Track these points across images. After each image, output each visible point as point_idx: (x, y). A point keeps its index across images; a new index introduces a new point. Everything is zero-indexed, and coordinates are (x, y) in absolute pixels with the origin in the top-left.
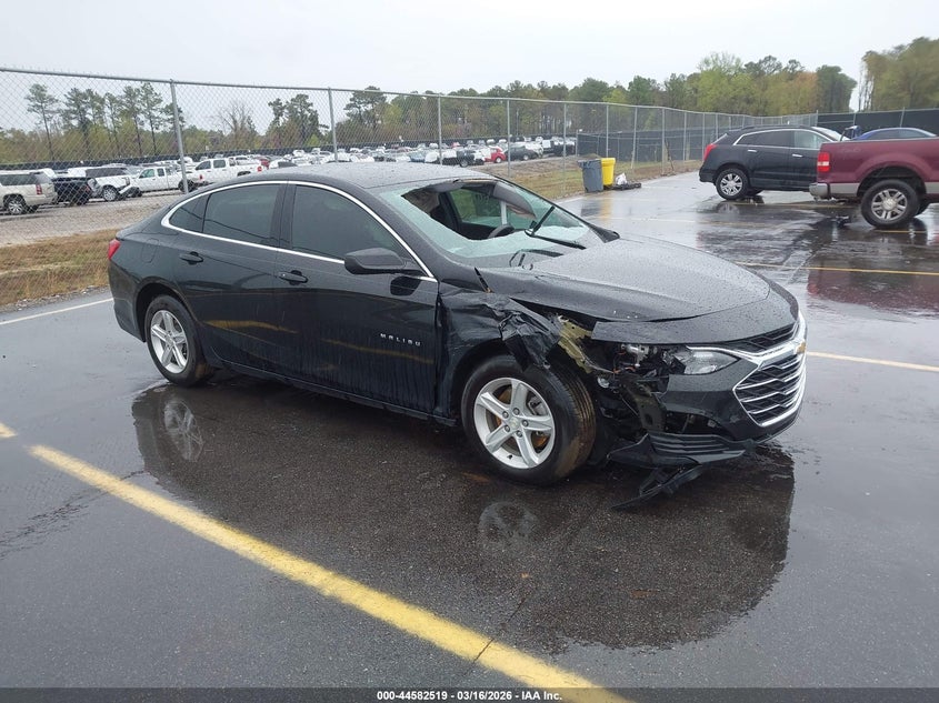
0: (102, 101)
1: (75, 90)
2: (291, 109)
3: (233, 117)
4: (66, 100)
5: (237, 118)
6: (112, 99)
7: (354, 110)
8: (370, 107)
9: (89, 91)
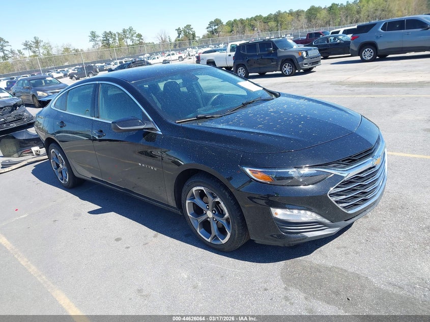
0: (115, 35)
1: (105, 32)
2: (184, 31)
3: (161, 36)
4: (103, 36)
5: (163, 37)
6: (119, 34)
7: (210, 29)
8: (216, 27)
9: (110, 32)
